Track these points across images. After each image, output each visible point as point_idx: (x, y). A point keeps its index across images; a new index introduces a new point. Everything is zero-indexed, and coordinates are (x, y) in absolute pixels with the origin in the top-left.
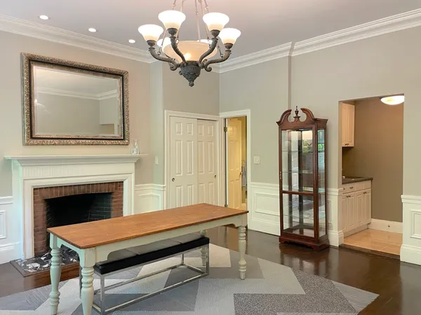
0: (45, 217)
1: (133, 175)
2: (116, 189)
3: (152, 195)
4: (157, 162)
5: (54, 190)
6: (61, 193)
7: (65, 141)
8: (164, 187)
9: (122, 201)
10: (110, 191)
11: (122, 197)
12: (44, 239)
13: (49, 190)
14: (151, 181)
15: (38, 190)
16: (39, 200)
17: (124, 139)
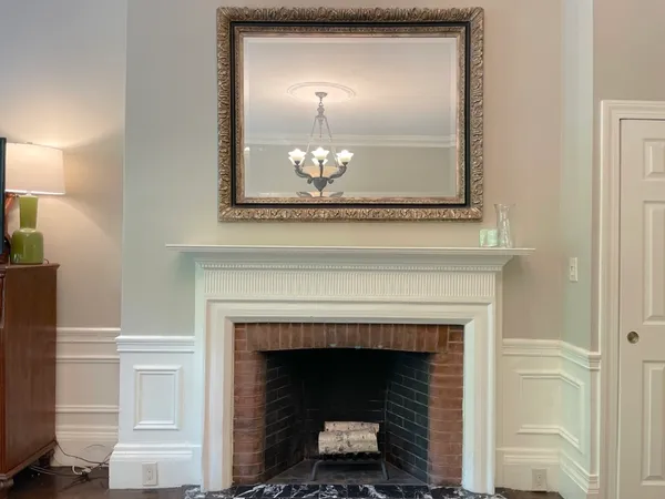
0: (260, 395)
1: (490, 309)
2: (442, 343)
3: (558, 377)
4: (574, 274)
5: (280, 331)
6: (295, 340)
7: (305, 211)
8: (592, 360)
9: (460, 381)
10: (424, 350)
11: (460, 369)
12: (255, 449)
13: (269, 328)
14: (556, 331)
15: (245, 329)
16: (247, 351)
17: (467, 204)
